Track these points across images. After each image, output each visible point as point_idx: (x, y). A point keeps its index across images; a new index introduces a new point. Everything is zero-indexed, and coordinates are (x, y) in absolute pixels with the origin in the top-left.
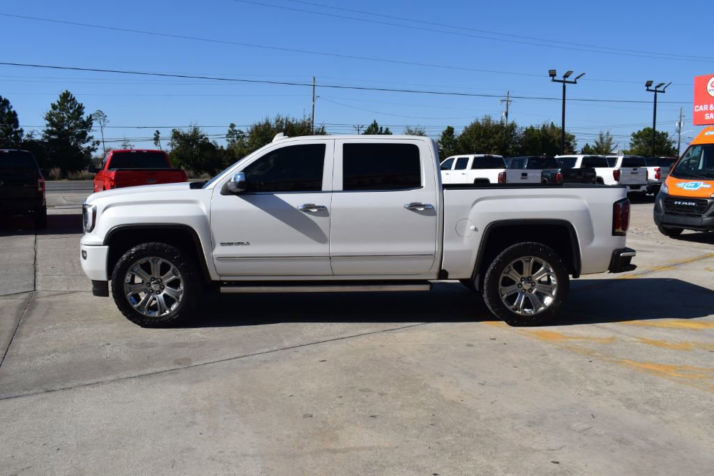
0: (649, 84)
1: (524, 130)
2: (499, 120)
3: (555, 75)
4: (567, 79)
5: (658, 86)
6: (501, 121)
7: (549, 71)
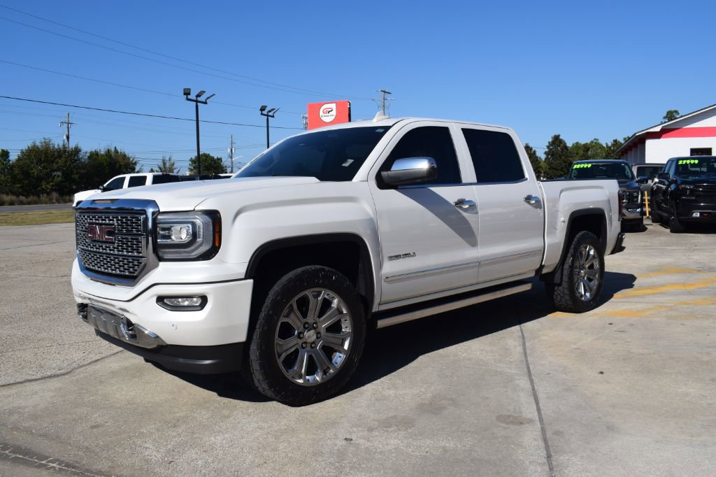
0: (263, 109)
1: (88, 155)
2: (61, 144)
3: (189, 94)
4: (199, 99)
5: (270, 111)
6: (64, 145)
7: (184, 89)
